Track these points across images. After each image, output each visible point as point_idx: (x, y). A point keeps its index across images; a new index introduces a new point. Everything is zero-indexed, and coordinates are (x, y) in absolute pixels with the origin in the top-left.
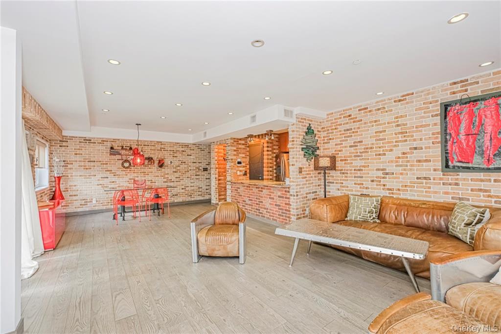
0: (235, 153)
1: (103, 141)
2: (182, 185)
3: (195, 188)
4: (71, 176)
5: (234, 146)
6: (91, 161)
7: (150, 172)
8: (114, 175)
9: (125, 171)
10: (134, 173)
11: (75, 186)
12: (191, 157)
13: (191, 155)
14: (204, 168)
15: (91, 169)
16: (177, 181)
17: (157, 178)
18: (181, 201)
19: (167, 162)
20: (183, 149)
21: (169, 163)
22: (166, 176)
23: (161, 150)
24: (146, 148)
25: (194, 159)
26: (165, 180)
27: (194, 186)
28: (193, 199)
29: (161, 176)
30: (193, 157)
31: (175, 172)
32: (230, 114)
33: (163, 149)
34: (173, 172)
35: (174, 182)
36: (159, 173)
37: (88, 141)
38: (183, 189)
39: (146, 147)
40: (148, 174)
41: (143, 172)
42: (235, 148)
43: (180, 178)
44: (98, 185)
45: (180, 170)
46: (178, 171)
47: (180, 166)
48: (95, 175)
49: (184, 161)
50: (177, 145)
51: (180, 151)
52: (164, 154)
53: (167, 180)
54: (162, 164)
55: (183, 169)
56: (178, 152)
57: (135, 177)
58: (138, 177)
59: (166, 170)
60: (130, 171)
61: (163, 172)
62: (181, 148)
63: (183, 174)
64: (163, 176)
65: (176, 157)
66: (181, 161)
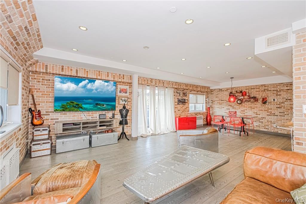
1: (227, 89)
6: (222, 100)
7: (255, 107)
8: (233, 108)
9: (238, 106)
10: (244, 107)
11: (216, 112)
15: (222, 104)
16: (281, 116)
17: (261, 111)
18: (286, 133)
21: (272, 100)
22: (269, 111)
23: (264, 91)
24: (253, 91)
29: (264, 110)
31: (279, 108)
33: (266, 90)
34: (276, 108)
35: (277, 116)
36: (263, 108)
37: (221, 90)
39: (253, 90)
40: (254, 109)
41: (250, 107)
43: (284, 113)
44: (225, 113)
45: (284, 106)
46: (282, 107)
47: (284, 103)
48: (224, 108)
49: (289, 99)
50: (281, 85)
51: (284, 90)
52: (268, 94)
53: (270, 114)
54: (266, 101)
55: (289, 105)
56: (282, 91)
57: (245, 110)
58: (246, 110)
59: (269, 106)
60: (242, 106)
61: (267, 107)
62: (285, 87)
63: (289, 110)
64: (266, 111)
65: (279, 95)
66: (285, 98)
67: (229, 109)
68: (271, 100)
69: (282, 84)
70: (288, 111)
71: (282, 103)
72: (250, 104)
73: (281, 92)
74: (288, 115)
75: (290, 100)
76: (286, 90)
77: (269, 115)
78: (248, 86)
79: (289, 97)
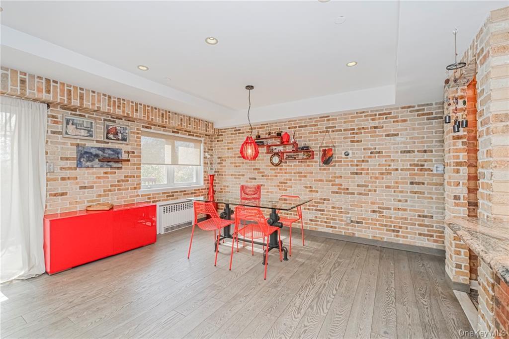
2: (372, 203)
3: (408, 214)
7: (309, 173)
8: (263, 176)
9: (274, 170)
10: (285, 173)
11: (228, 187)
12: (398, 139)
13: (397, 135)
15: (240, 166)
16: (360, 194)
17: (320, 183)
18: (370, 238)
19: (338, 153)
20: (376, 123)
21: (343, 156)
22: (337, 181)
23: (328, 132)
24: (303, 132)
25: (404, 143)
26: (336, 189)
27: (405, 210)
28: (401, 241)
29: (327, 181)
30: (403, 140)
31: (357, 174)
33: (330, 130)
34: (352, 173)
35: (353, 194)
36: (323, 175)
37: (238, 131)
38: (374, 211)
39: (303, 129)
40: (305, 176)
41: (299, 173)
43: (367, 186)
45: (368, 169)
46: (363, 172)
47: (368, 161)
48: (244, 175)
49: (377, 150)
50: (362, 117)
51: (368, 128)
52: (334, 139)
53: (339, 189)
54: (329, 158)
55: (377, 167)
56: (363, 131)
57: (287, 180)
58: (291, 180)
59: (336, 169)
60: (281, 169)
61: (332, 173)
62: (370, 121)
63: (376, 178)
64: (331, 181)
65: (358, 141)
66: (370, 149)
67: (255, 179)
68: (341, 154)
69: (363, 114)
70: (376, 182)
71: (363, 161)
72: (299, 166)
73: (361, 133)
74: (375, 191)
75: (379, 153)
76: (371, 128)
77: (337, 193)
79: (377, 147)
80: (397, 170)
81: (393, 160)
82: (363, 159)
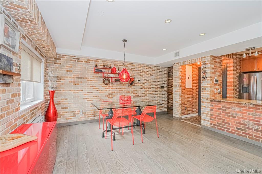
0: (213, 71)
1: (89, 60)
4: (63, 90)
5: (213, 64)
6: (79, 78)
7: (123, 89)
8: (97, 91)
9: (105, 87)
10: (112, 89)
11: (66, 99)
12: (153, 77)
13: (152, 75)
14: (161, 86)
15: (79, 84)
17: (128, 93)
19: (136, 80)
20: (147, 70)
21: (138, 81)
22: (135, 92)
23: (132, 70)
25: (154, 78)
26: (134, 95)
29: (131, 92)
30: (154, 77)
31: (142, 89)
32: (201, 35)
33: (133, 69)
34: (140, 89)
35: (140, 97)
36: (130, 90)
37: (77, 59)
39: (121, 67)
40: (122, 90)
41: (119, 89)
42: (213, 66)
43: (144, 93)
44: (84, 99)
45: (145, 87)
47: (145, 84)
48: (82, 90)
50: (143, 66)
52: (134, 74)
53: (136, 95)
54: (133, 82)
55: (147, 86)
56: (144, 72)
57: (113, 92)
58: (114, 92)
59: (135, 87)
60: (109, 87)
61: (133, 89)
63: (147, 90)
64: (133, 92)
65: (142, 76)
66: (145, 79)
67: (92, 92)
68: (137, 80)
69: (144, 66)
70: (147, 92)
72: (119, 85)
74: (147, 95)
75: (148, 81)
77: (135, 97)
78: (116, 62)
79: (147, 79)
80: (152, 87)
81: (151, 84)
82: (143, 83)
